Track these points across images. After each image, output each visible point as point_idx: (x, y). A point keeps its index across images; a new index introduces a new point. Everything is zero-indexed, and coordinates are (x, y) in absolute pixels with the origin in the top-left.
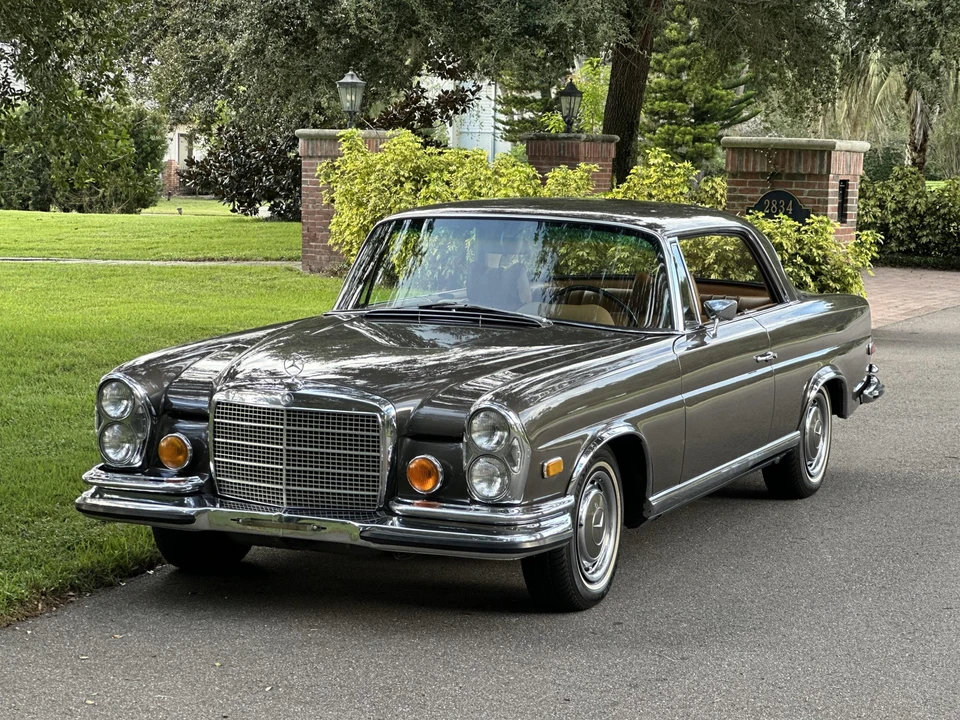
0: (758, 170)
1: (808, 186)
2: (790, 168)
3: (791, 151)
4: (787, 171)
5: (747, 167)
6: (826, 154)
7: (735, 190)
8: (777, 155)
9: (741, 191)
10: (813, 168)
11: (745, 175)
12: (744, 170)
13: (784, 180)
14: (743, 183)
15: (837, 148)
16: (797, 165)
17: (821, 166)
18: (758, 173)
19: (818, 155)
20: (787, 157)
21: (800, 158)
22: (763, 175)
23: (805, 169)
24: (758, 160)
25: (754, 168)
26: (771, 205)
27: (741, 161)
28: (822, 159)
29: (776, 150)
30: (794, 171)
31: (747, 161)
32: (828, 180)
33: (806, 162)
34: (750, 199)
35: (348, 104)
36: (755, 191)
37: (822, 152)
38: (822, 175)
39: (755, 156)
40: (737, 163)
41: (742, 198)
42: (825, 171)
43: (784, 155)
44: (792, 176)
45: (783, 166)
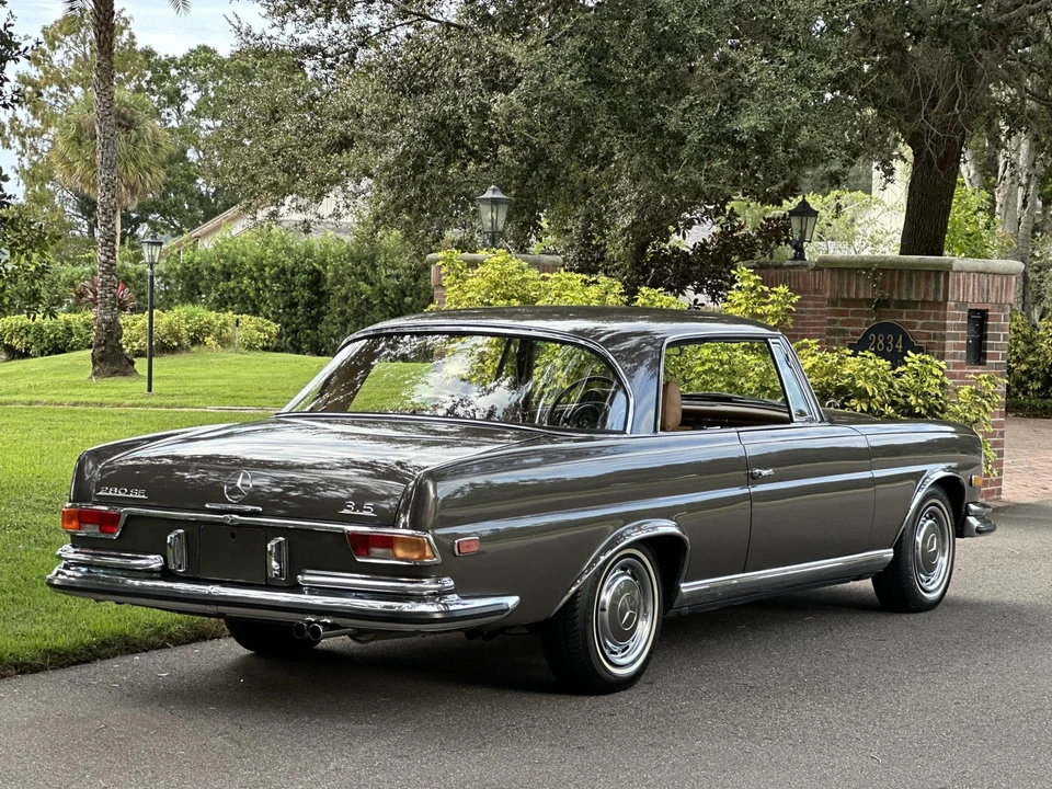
0: (862, 296)
1: (922, 316)
2: (900, 294)
3: (901, 271)
4: (896, 297)
5: (848, 292)
6: (942, 276)
7: (835, 322)
8: (883, 277)
9: (842, 323)
10: (926, 293)
11: (847, 302)
12: (846, 296)
13: (892, 308)
14: (844, 313)
15: (955, 267)
16: (908, 290)
17: (937, 291)
18: (862, 300)
19: (933, 276)
20: (896, 279)
21: (911, 281)
22: (868, 302)
23: (917, 295)
24: (862, 282)
25: (857, 293)
26: (877, 341)
27: (841, 285)
28: (938, 283)
29: (883, 270)
30: (904, 298)
31: (849, 285)
32: (946, 309)
33: (918, 286)
34: (854, 333)
35: (490, 224)
36: (858, 323)
37: (938, 273)
38: (939, 303)
39: (858, 279)
40: (837, 287)
41: (844, 332)
42: (941, 299)
43: (893, 276)
44: (902, 304)
45: (891, 292)
